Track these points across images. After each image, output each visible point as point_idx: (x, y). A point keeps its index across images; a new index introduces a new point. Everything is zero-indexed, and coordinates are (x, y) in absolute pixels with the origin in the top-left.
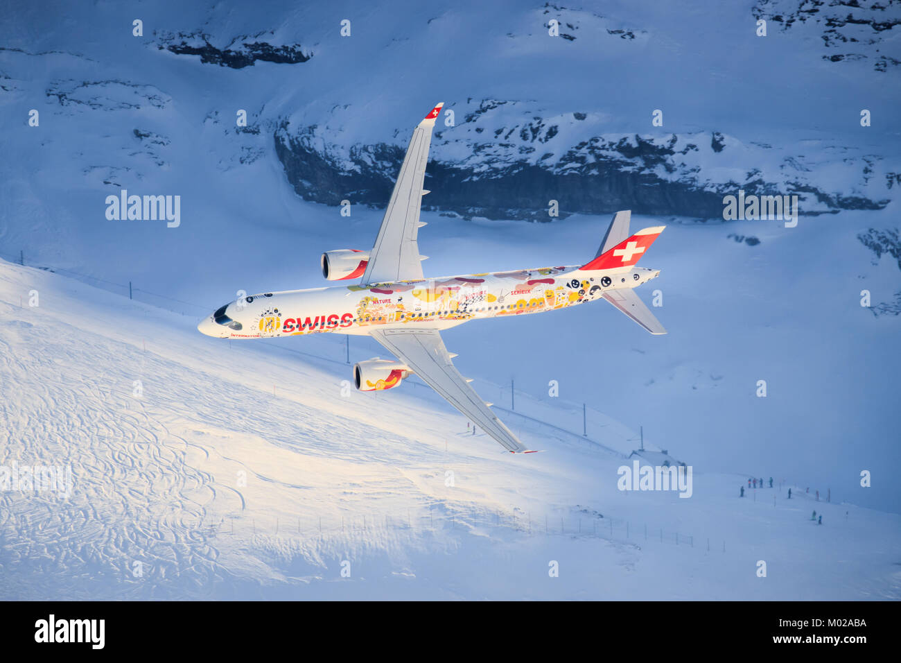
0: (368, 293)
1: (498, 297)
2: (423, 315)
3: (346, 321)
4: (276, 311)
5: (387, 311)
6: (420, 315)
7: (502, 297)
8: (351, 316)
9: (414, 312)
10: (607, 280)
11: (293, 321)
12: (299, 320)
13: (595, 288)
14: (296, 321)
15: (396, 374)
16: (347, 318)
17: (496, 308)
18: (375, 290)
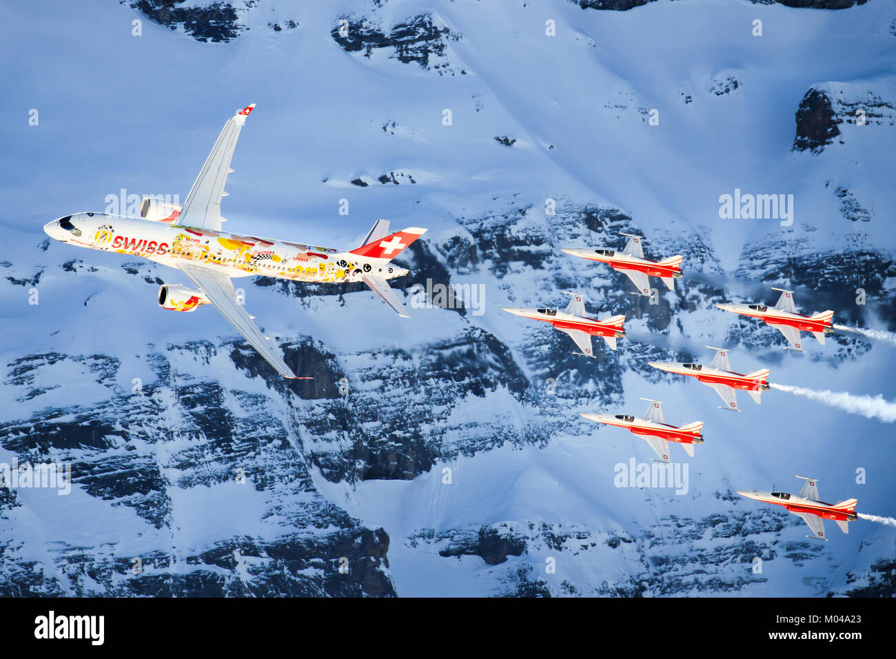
0: (183, 232)
1: (282, 260)
2: (222, 260)
3: (162, 249)
4: (111, 227)
5: (196, 249)
6: (220, 259)
7: (286, 261)
8: (166, 245)
9: (216, 255)
10: (368, 267)
11: (122, 238)
12: (127, 239)
13: (358, 271)
14: (124, 239)
15: (194, 300)
16: (164, 247)
17: (278, 269)
18: (189, 230)
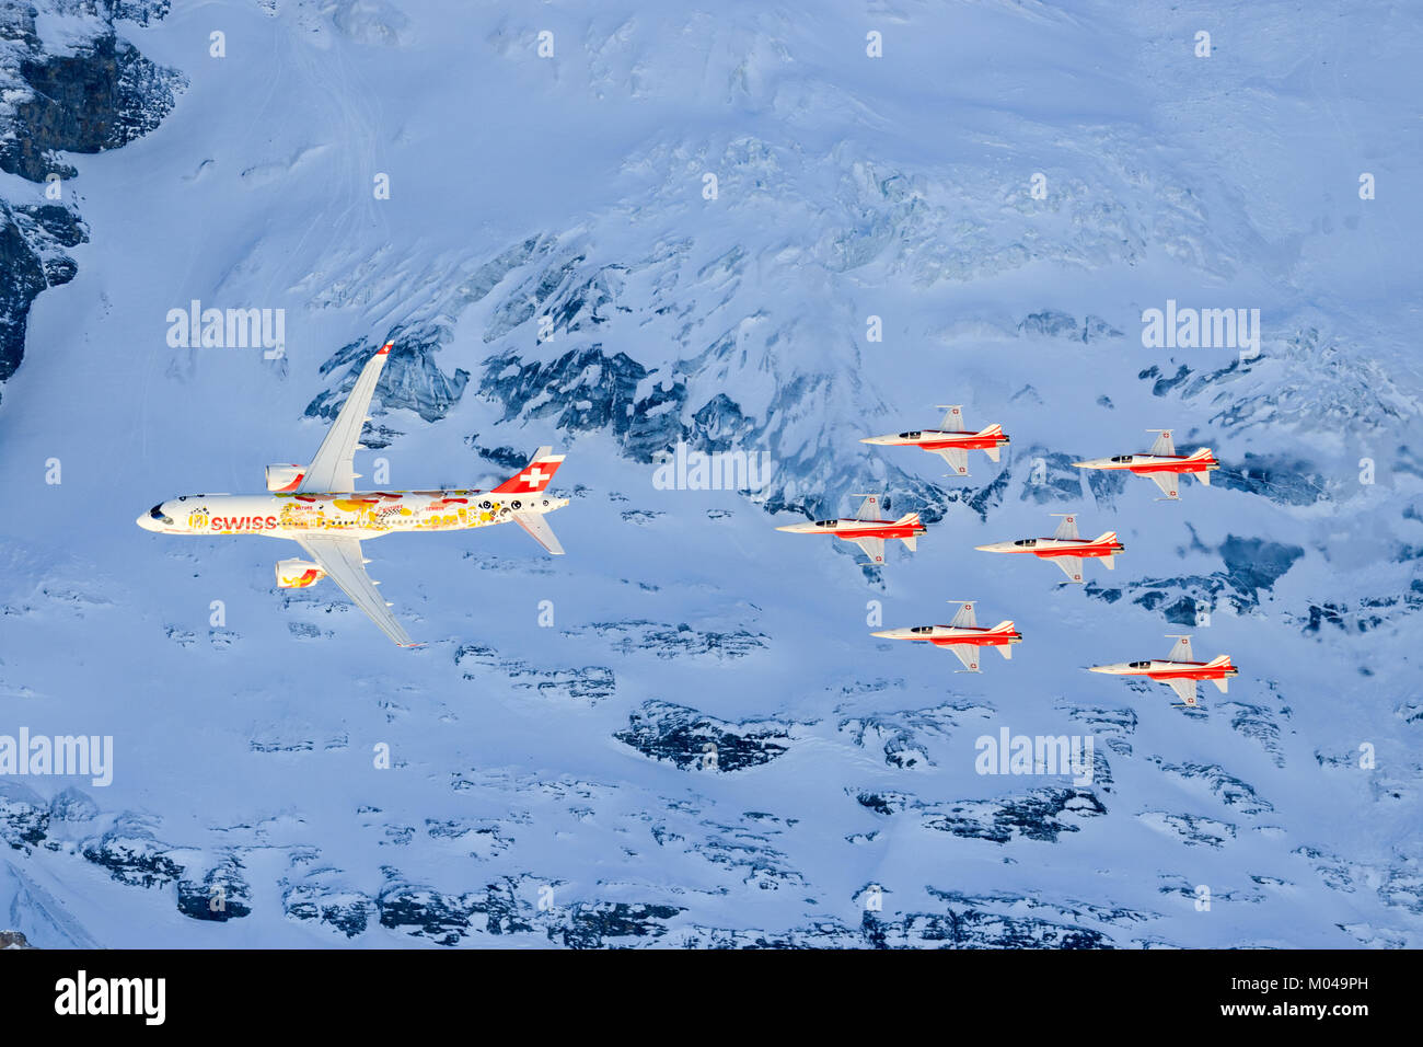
0: (293, 500)
1: (413, 512)
2: (342, 524)
3: (269, 524)
5: (310, 518)
6: (340, 523)
7: (417, 513)
8: (274, 519)
9: (334, 520)
10: (517, 504)
11: (220, 519)
12: (226, 519)
14: (224, 520)
15: (312, 573)
16: (271, 521)
17: (412, 522)
18: (299, 498)
